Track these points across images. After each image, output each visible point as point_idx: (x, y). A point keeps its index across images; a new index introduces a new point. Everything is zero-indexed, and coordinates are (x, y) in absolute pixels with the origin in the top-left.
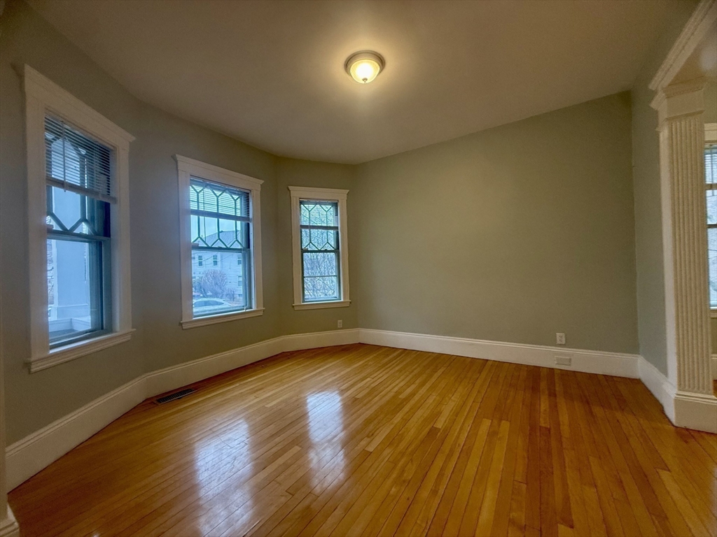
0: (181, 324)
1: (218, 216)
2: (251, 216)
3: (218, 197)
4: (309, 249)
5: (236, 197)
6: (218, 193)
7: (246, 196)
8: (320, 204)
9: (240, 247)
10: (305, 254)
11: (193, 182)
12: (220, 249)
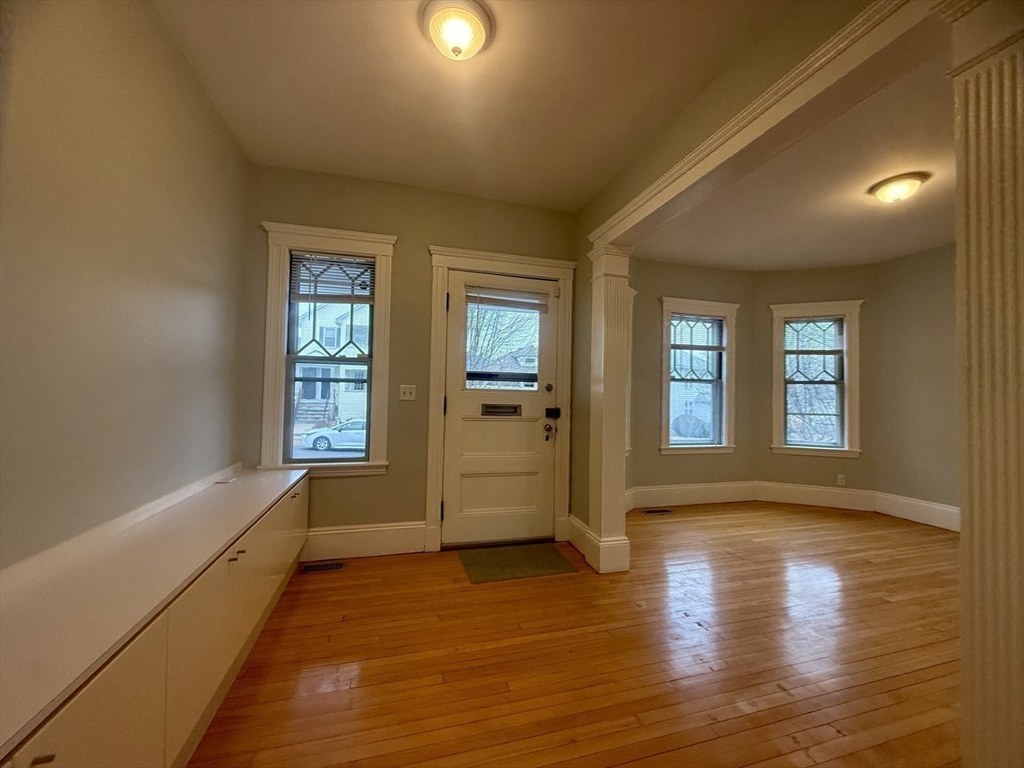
0: (660, 450)
1: (692, 348)
2: (724, 344)
3: (692, 328)
4: (797, 380)
5: (708, 325)
6: (692, 324)
7: (719, 324)
8: (814, 322)
9: (710, 378)
10: (789, 386)
11: (673, 318)
12: (693, 380)
